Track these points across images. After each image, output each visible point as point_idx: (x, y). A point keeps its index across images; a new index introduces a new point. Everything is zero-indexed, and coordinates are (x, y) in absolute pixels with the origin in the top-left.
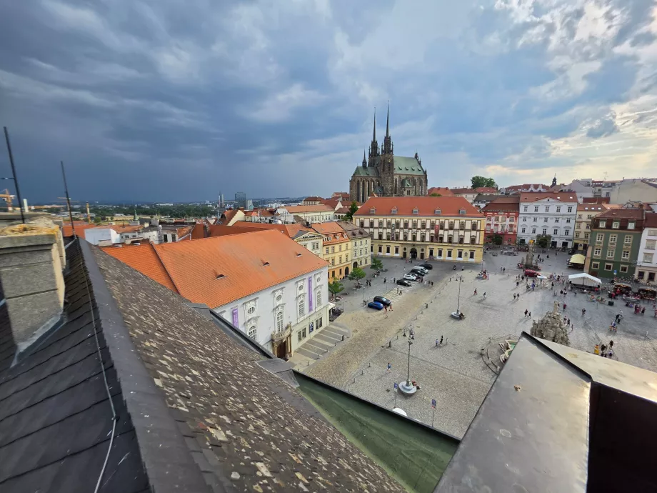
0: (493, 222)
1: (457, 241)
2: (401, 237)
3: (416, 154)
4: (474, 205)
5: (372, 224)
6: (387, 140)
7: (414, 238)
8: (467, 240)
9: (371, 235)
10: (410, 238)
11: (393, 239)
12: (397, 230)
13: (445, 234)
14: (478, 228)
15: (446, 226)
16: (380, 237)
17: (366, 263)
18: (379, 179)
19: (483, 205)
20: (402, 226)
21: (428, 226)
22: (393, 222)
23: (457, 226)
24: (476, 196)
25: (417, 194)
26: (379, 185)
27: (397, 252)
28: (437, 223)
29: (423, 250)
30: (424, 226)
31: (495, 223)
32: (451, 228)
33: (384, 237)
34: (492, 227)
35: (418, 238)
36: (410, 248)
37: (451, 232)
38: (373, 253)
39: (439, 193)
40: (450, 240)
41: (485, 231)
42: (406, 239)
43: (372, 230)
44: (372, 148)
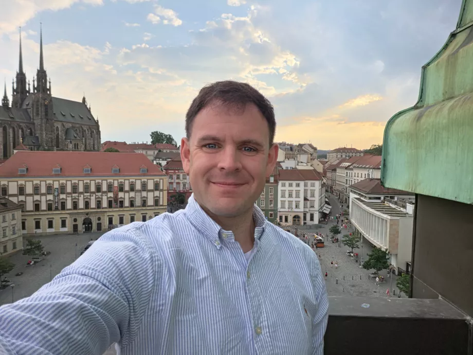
0: (175, 180)
1: (140, 205)
2: (69, 205)
3: (84, 99)
4: (155, 163)
5: (21, 190)
6: (42, 75)
7: (87, 204)
8: (150, 202)
9: (21, 206)
10: (81, 205)
11: (57, 209)
12: (62, 196)
13: (126, 197)
14: (161, 188)
15: (127, 188)
16: (37, 207)
17: (14, 247)
18: (31, 126)
19: (164, 163)
20: (69, 189)
21: (104, 188)
22: (56, 185)
23: (138, 186)
24: (156, 152)
25: (88, 148)
26: (31, 134)
27: (64, 224)
28: (116, 184)
29: (99, 219)
30: (98, 189)
31: (177, 181)
32: (132, 188)
33: (44, 206)
34: (175, 185)
35: (93, 204)
36: (83, 218)
37: (132, 194)
38: (25, 232)
39: (116, 148)
40: (132, 204)
41: (168, 190)
42: (75, 205)
43: (22, 198)
44: (17, 82)
